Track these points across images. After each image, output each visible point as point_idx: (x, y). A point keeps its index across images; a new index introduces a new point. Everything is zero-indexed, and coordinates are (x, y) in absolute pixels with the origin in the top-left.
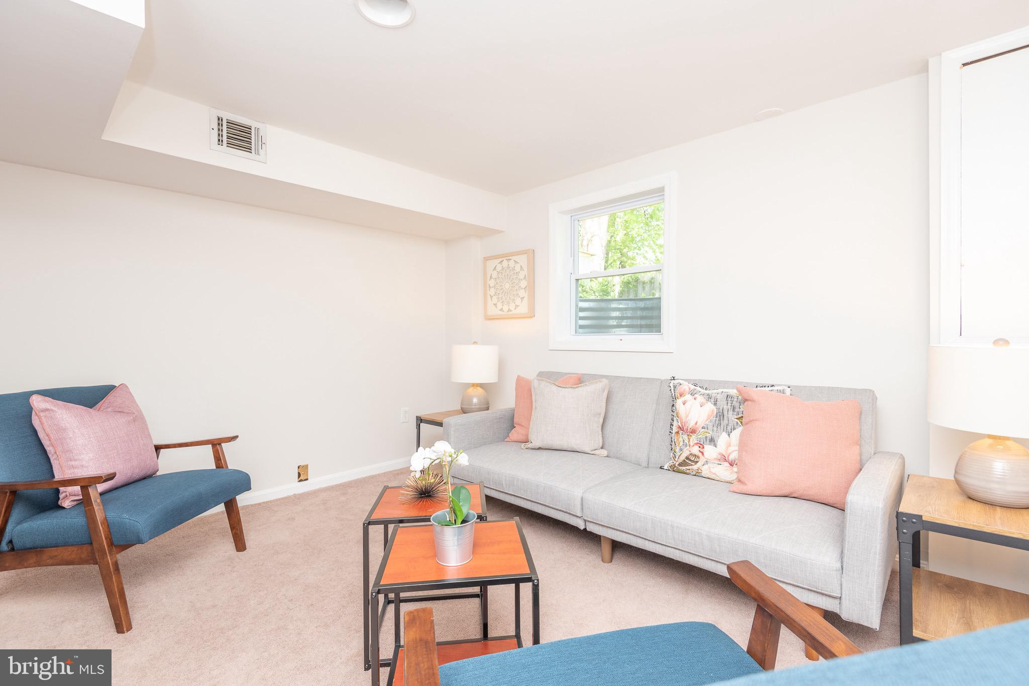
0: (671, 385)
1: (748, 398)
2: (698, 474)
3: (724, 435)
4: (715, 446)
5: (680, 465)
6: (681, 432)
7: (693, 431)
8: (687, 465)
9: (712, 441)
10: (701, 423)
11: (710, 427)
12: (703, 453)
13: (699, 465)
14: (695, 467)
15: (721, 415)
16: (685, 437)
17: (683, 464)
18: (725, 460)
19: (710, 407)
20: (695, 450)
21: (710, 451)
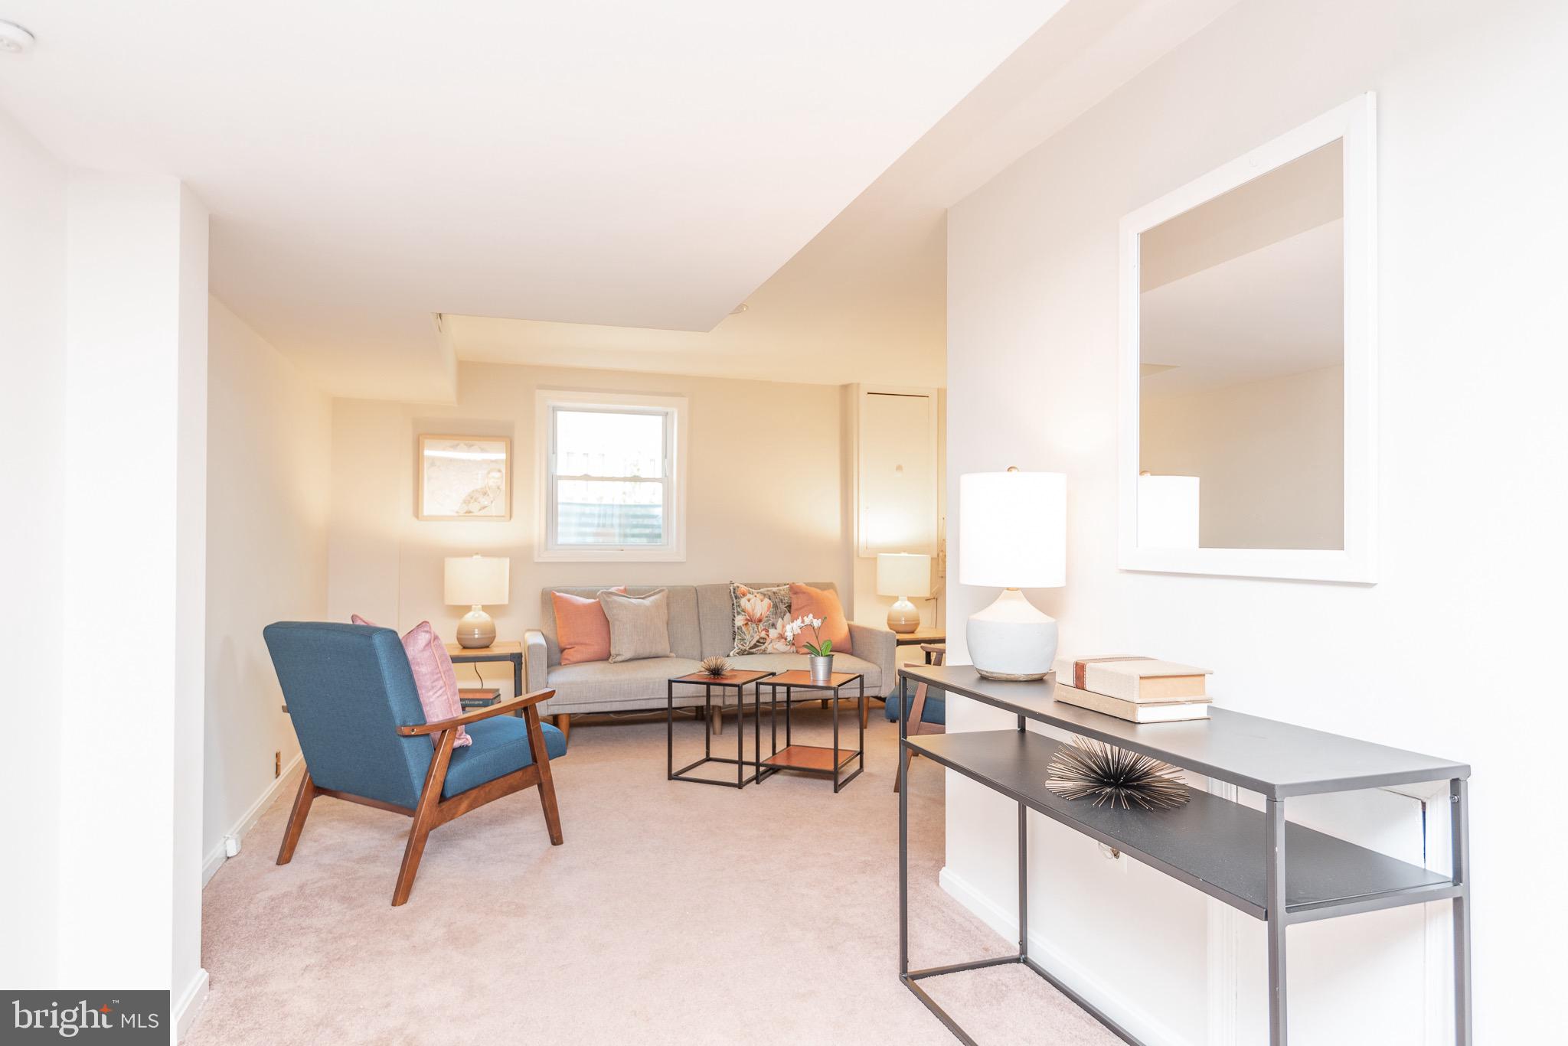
0: (731, 588)
1: (798, 591)
2: (764, 652)
3: (780, 619)
4: (776, 628)
5: (751, 648)
6: (749, 623)
7: (760, 621)
8: (758, 646)
9: (774, 625)
10: (764, 615)
11: (771, 616)
12: (768, 635)
13: (766, 644)
14: (763, 647)
15: (775, 606)
16: (754, 625)
17: (755, 646)
18: (782, 638)
19: (767, 601)
20: (763, 634)
21: (773, 633)
